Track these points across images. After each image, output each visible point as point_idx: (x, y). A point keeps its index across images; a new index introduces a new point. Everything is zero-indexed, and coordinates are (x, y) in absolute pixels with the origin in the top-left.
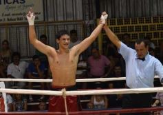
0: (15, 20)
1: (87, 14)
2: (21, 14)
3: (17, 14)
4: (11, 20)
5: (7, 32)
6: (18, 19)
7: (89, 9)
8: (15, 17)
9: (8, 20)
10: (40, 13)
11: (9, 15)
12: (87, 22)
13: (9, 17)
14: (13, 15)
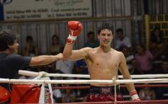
0: (63, 15)
1: (136, 10)
2: (69, 10)
3: (65, 10)
4: (60, 15)
5: (55, 28)
6: (67, 15)
7: (137, 5)
8: (64, 13)
9: (57, 15)
10: (88, 9)
11: (58, 11)
12: (135, 18)
13: (58, 13)
14: (62, 10)
